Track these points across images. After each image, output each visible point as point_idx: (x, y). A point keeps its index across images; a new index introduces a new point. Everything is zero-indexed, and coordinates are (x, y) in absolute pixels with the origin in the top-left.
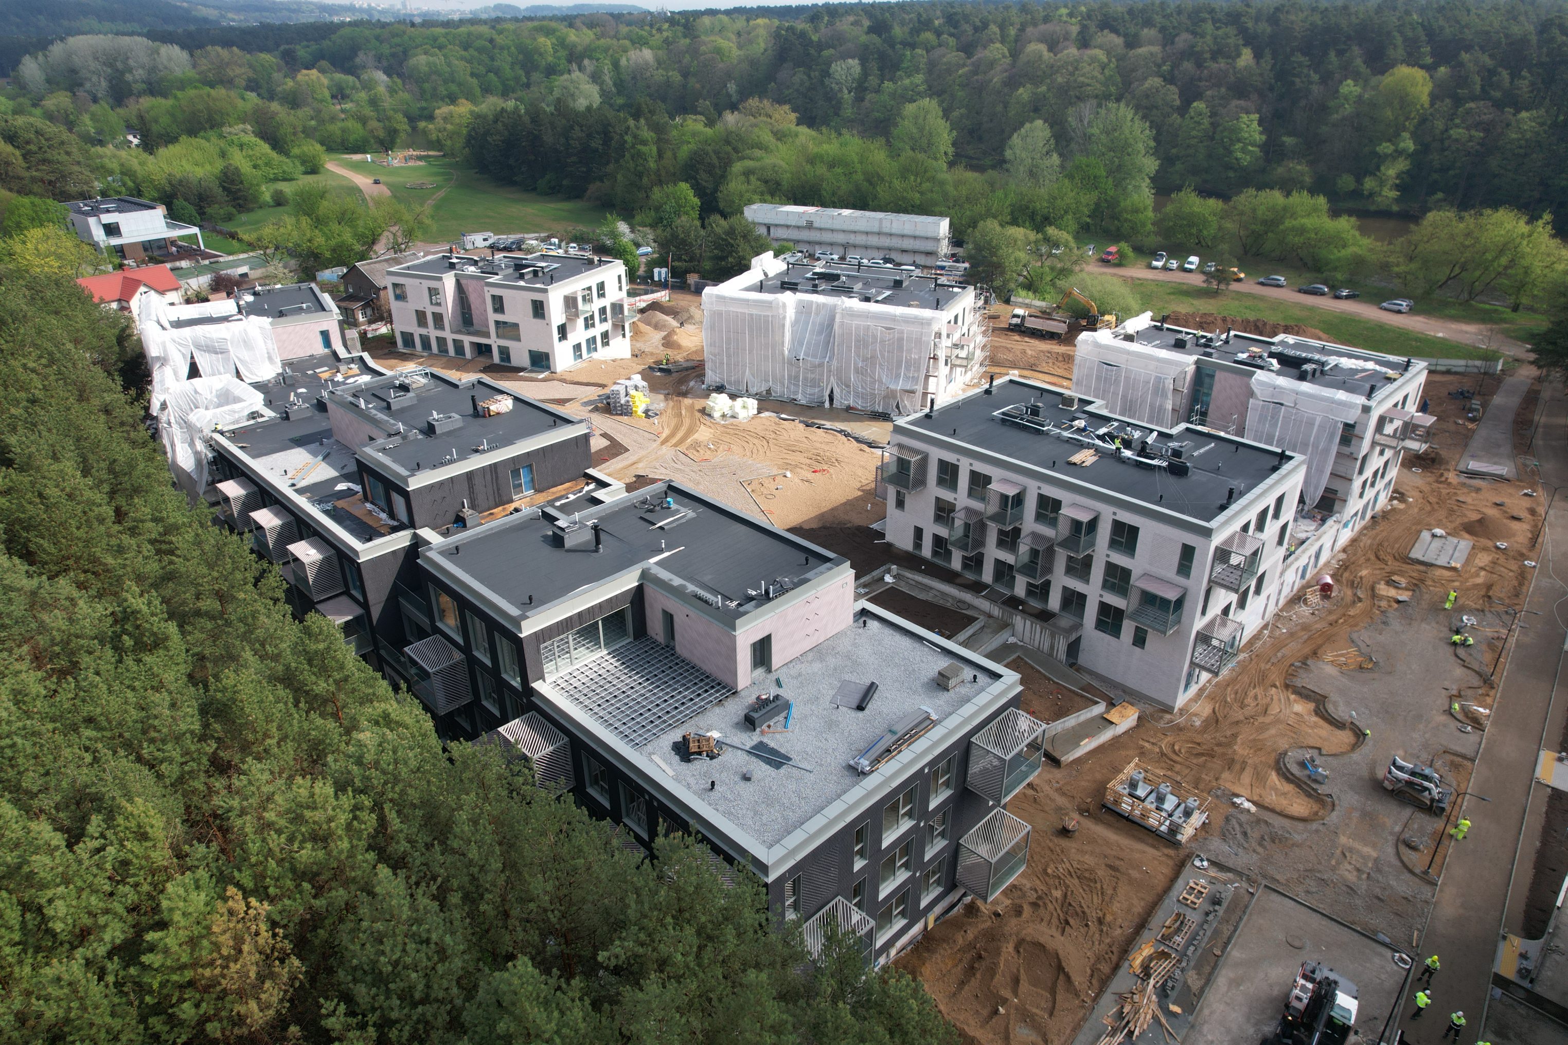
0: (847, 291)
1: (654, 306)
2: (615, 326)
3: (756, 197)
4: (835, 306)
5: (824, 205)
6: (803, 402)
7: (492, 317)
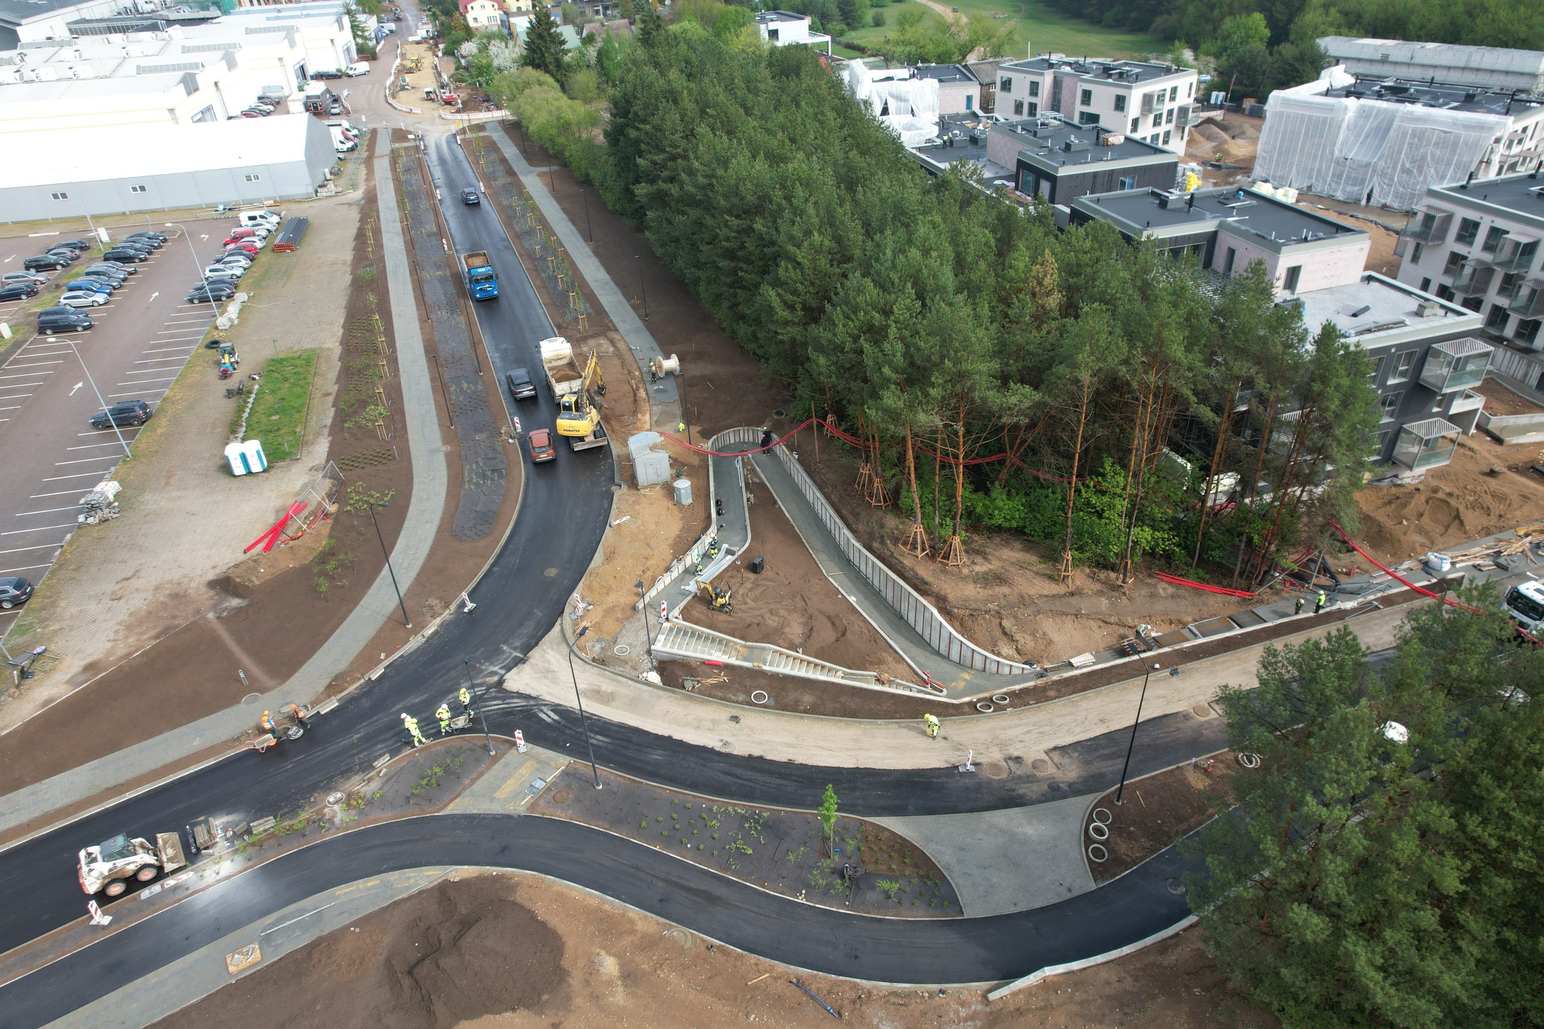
0: (1413, 101)
1: (1209, 121)
2: (1177, 126)
3: (1332, 29)
4: (1397, 111)
5: (1406, 37)
6: (1341, 198)
7: (1079, 108)
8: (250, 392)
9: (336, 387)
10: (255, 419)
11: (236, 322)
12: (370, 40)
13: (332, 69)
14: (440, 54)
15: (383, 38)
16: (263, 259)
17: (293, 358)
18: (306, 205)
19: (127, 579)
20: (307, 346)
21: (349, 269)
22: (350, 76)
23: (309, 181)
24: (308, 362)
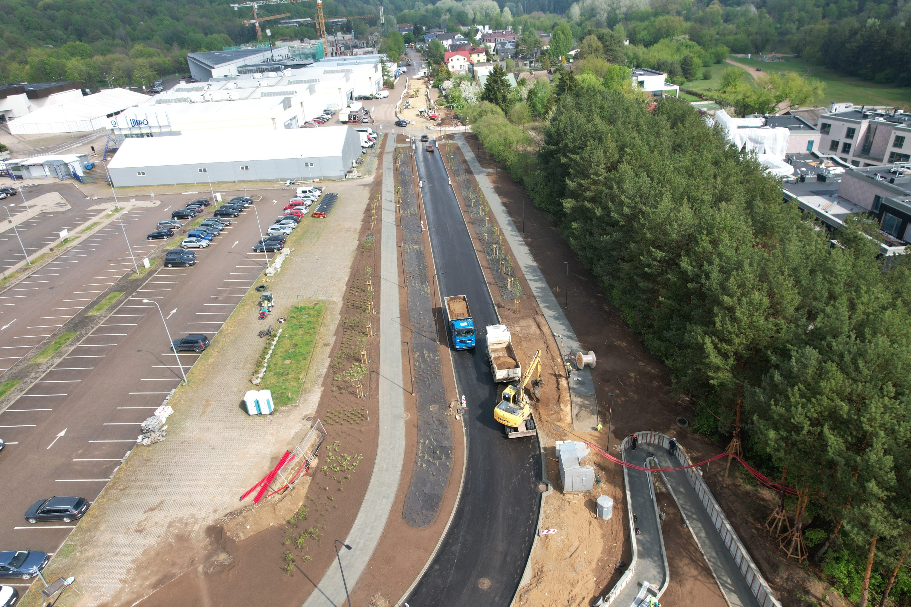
7: (891, 150)
8: (275, 336)
9: (334, 339)
10: (274, 361)
11: (279, 271)
12: (392, 77)
13: (368, 95)
14: (430, 87)
15: (399, 76)
16: (305, 221)
17: (309, 308)
18: (338, 184)
19: (152, 510)
20: (321, 298)
21: (357, 236)
22: (377, 98)
23: (342, 169)
24: (319, 312)
